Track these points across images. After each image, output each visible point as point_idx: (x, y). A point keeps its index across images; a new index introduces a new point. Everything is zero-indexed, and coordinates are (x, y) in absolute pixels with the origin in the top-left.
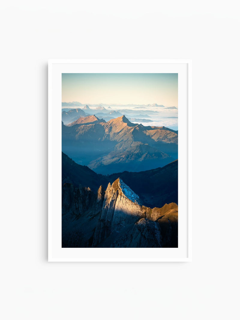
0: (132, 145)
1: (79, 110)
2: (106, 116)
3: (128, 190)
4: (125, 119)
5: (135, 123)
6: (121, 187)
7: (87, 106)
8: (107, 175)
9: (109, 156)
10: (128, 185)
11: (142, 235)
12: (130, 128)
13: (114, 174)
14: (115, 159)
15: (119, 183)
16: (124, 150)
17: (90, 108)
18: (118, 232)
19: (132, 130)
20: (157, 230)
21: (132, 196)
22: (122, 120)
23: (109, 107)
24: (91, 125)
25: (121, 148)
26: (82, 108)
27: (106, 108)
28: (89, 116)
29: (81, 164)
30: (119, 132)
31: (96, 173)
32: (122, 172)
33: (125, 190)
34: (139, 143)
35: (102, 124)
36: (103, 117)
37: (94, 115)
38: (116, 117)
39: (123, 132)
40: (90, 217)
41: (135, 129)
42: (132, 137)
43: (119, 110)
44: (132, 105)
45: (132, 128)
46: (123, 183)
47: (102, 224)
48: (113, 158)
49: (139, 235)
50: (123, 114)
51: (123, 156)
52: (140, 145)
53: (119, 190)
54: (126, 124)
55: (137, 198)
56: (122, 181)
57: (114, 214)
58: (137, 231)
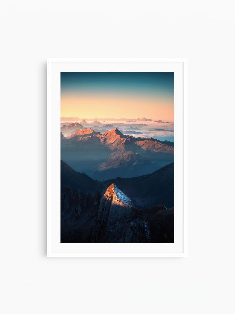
0: (124, 154)
1: (78, 124)
2: (101, 129)
3: (121, 194)
4: (118, 132)
5: (127, 135)
6: (115, 191)
7: (84, 120)
8: (102, 181)
9: (104, 164)
10: (121, 190)
11: (134, 233)
12: (122, 139)
13: (108, 180)
14: (109, 167)
15: (113, 188)
16: (118, 159)
17: (87, 122)
18: (113, 231)
19: (124, 141)
20: (147, 229)
21: (125, 199)
22: (115, 132)
23: (104, 121)
24: (88, 137)
25: (114, 157)
26: (79, 122)
27: (101, 122)
28: (86, 129)
29: (79, 172)
30: (113, 143)
31: (93, 180)
32: (116, 178)
33: (119, 194)
34: (130, 153)
35: (98, 136)
36: (99, 130)
37: (91, 129)
38: (110, 130)
39: (116, 143)
40: (88, 218)
41: (126, 140)
42: (124, 147)
43: (113, 124)
44: (124, 119)
45: (124, 139)
46: (117, 188)
47: (98, 224)
48: (108, 166)
49: (131, 234)
50: (116, 127)
51: (117, 164)
52: (132, 154)
53: (113, 194)
54: (118, 136)
55: (129, 201)
56: (116, 186)
57: (109, 215)
58: (129, 230)
